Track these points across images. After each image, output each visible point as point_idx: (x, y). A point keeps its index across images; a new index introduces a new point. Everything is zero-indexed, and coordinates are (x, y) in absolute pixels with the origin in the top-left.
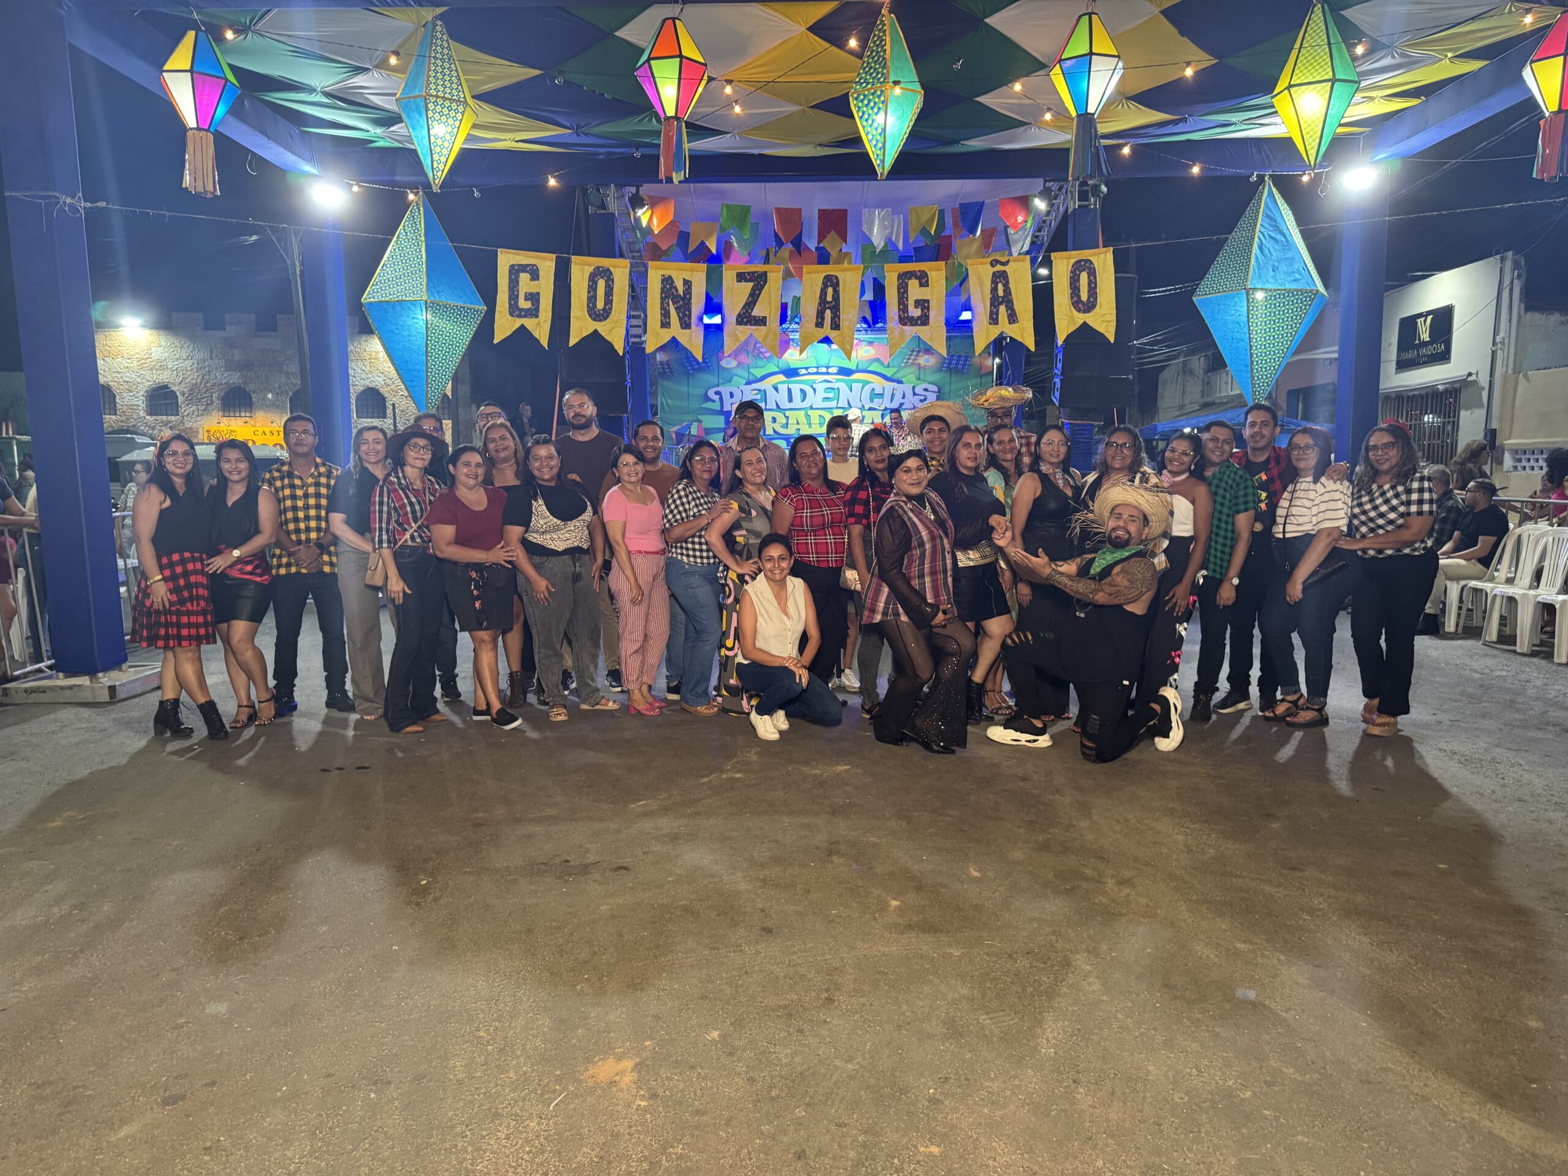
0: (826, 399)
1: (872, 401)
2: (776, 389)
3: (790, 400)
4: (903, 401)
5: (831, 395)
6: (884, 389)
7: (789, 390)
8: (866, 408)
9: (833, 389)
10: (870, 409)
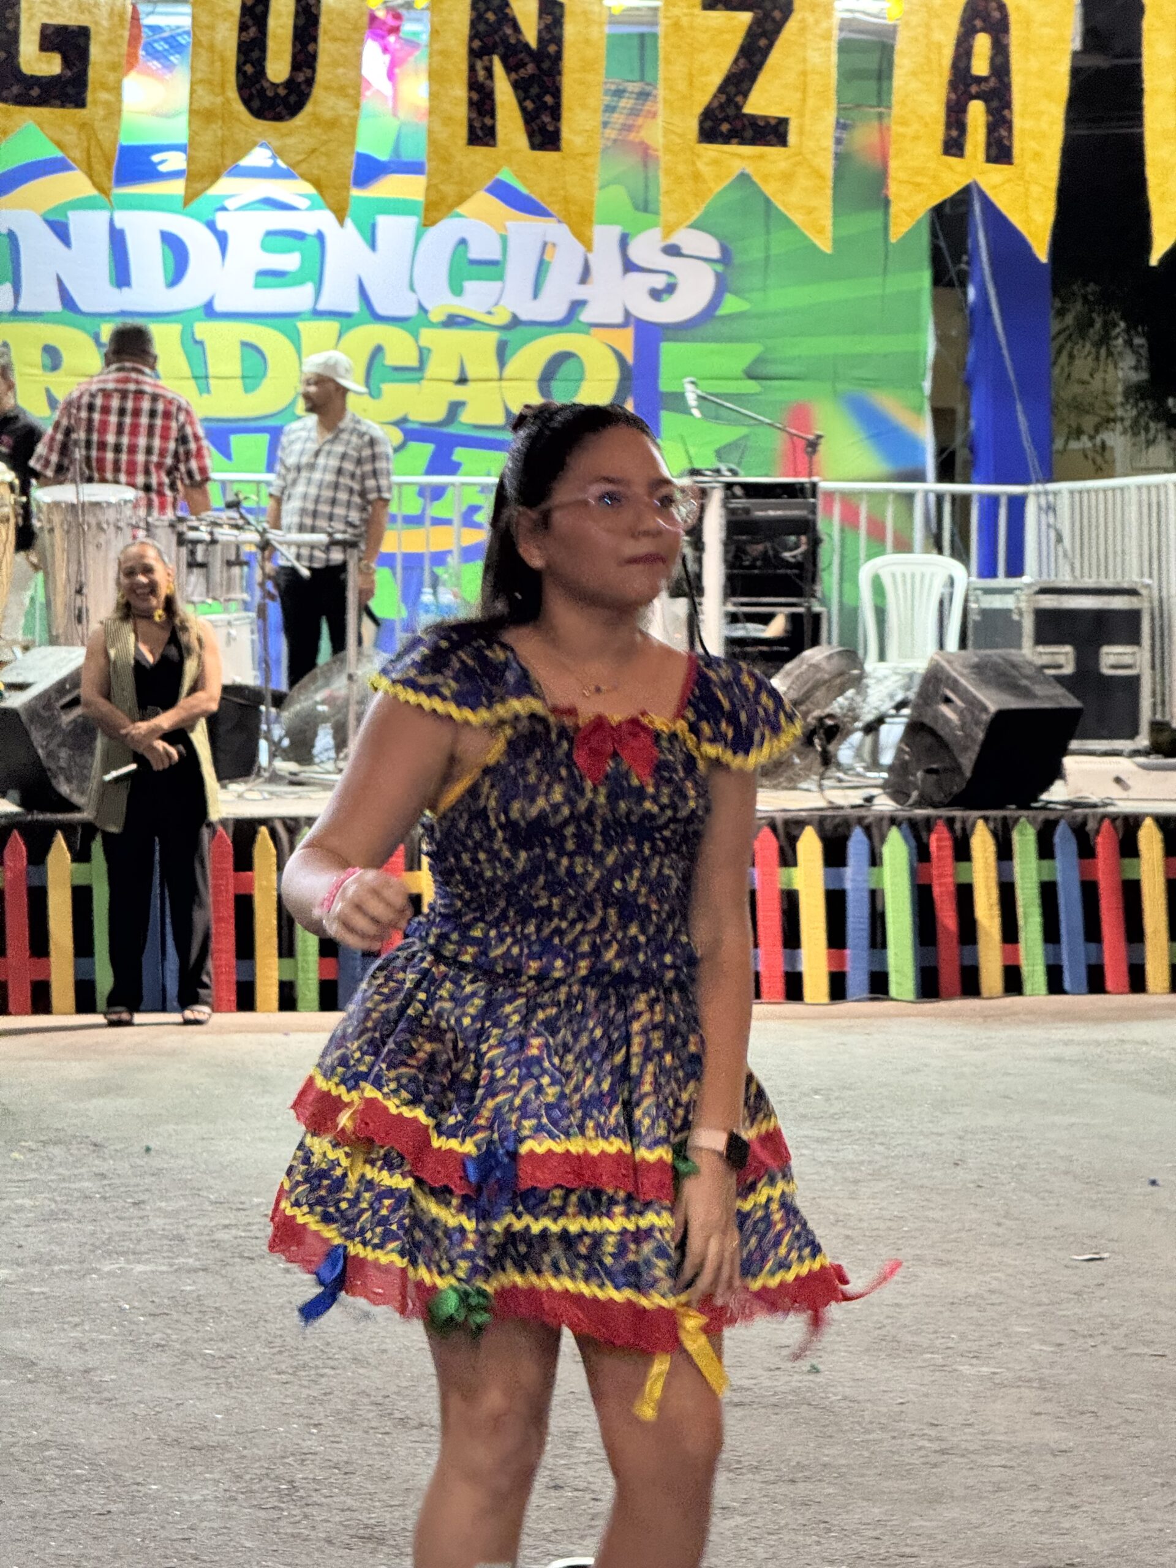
0: (271, 276)
1: (457, 290)
2: (61, 231)
3: (122, 277)
4: (581, 292)
5: (290, 262)
6: (504, 240)
7: (117, 240)
8: (437, 316)
9: (299, 236)
10: (452, 321)
